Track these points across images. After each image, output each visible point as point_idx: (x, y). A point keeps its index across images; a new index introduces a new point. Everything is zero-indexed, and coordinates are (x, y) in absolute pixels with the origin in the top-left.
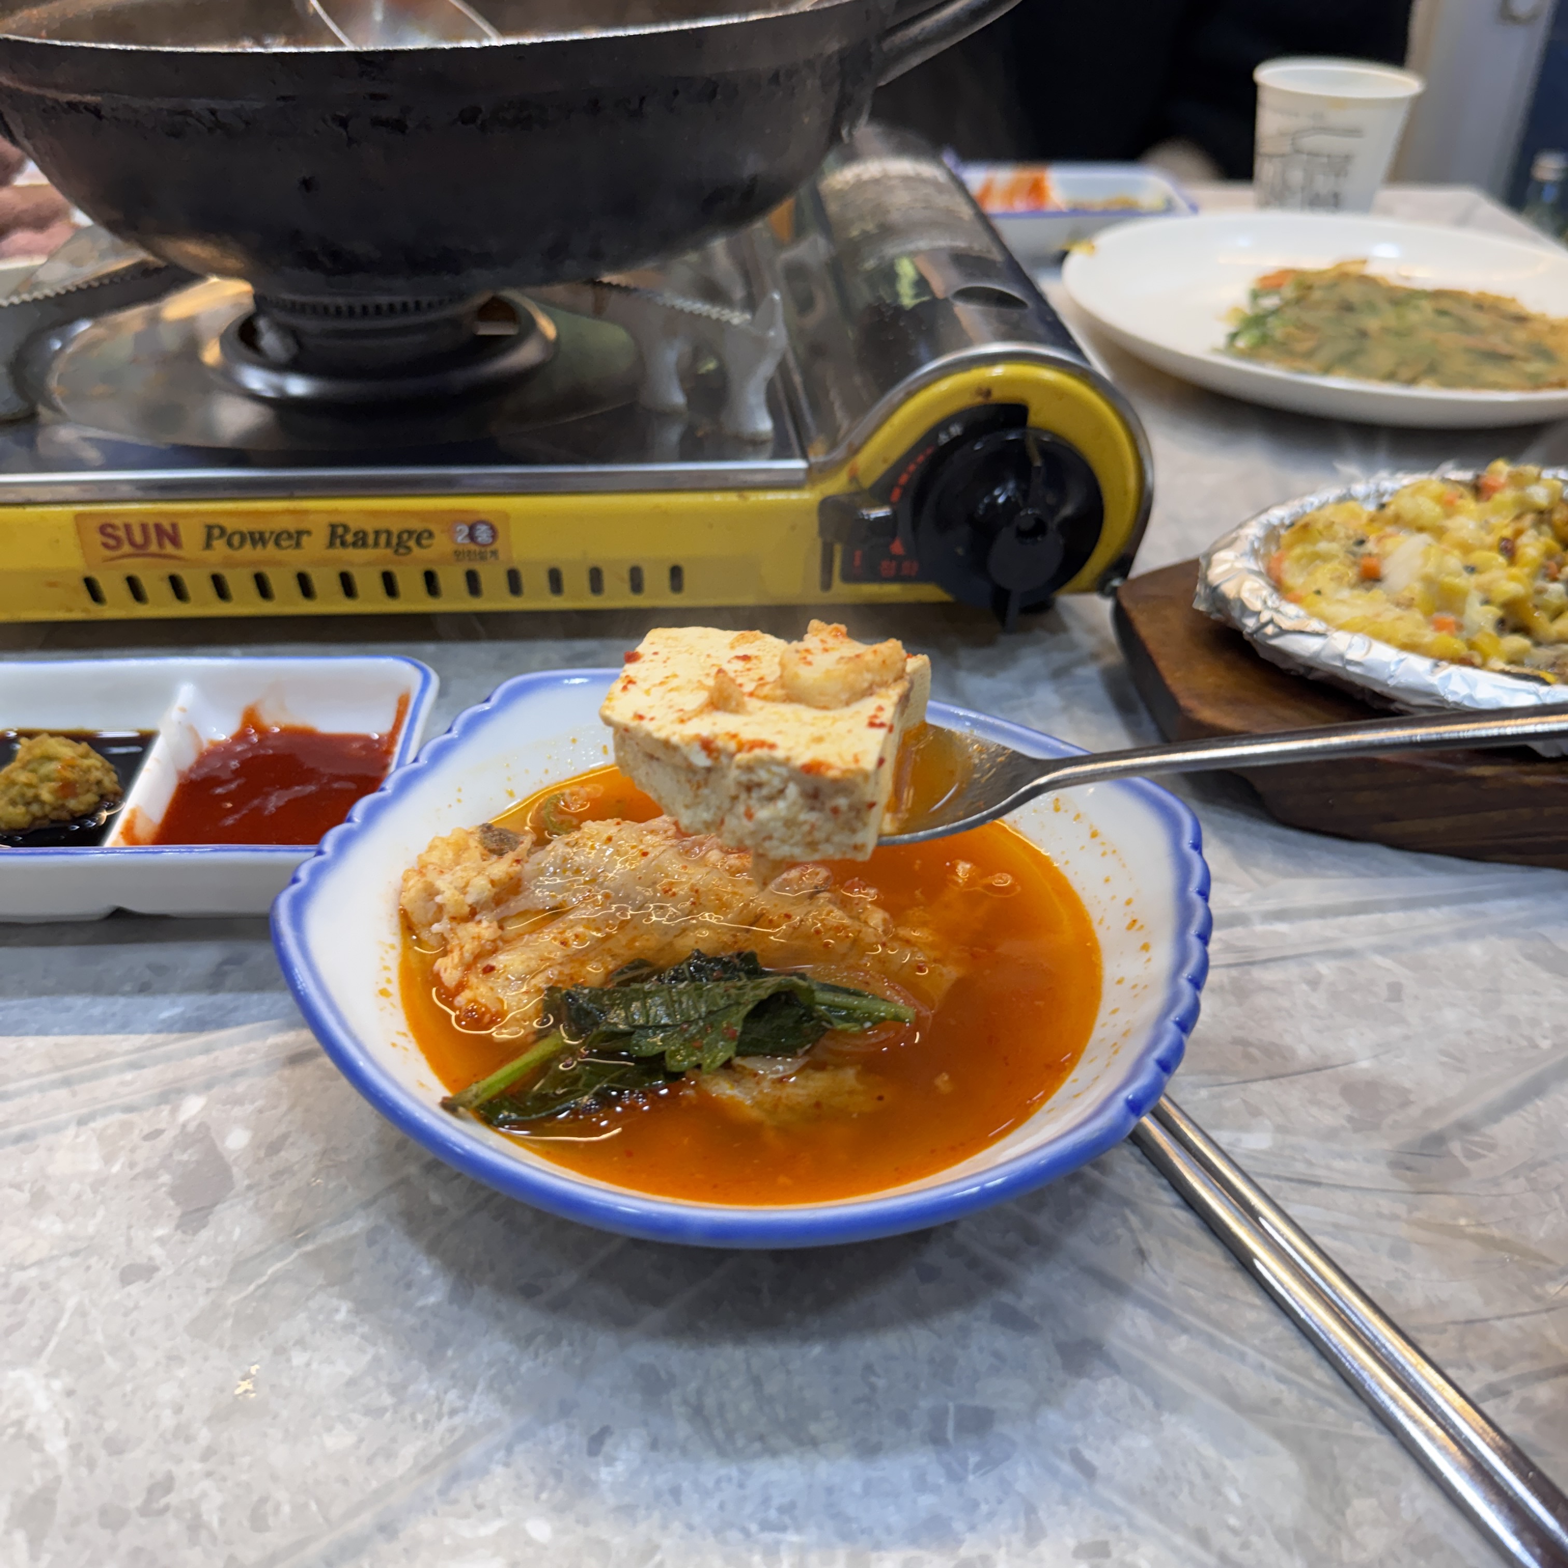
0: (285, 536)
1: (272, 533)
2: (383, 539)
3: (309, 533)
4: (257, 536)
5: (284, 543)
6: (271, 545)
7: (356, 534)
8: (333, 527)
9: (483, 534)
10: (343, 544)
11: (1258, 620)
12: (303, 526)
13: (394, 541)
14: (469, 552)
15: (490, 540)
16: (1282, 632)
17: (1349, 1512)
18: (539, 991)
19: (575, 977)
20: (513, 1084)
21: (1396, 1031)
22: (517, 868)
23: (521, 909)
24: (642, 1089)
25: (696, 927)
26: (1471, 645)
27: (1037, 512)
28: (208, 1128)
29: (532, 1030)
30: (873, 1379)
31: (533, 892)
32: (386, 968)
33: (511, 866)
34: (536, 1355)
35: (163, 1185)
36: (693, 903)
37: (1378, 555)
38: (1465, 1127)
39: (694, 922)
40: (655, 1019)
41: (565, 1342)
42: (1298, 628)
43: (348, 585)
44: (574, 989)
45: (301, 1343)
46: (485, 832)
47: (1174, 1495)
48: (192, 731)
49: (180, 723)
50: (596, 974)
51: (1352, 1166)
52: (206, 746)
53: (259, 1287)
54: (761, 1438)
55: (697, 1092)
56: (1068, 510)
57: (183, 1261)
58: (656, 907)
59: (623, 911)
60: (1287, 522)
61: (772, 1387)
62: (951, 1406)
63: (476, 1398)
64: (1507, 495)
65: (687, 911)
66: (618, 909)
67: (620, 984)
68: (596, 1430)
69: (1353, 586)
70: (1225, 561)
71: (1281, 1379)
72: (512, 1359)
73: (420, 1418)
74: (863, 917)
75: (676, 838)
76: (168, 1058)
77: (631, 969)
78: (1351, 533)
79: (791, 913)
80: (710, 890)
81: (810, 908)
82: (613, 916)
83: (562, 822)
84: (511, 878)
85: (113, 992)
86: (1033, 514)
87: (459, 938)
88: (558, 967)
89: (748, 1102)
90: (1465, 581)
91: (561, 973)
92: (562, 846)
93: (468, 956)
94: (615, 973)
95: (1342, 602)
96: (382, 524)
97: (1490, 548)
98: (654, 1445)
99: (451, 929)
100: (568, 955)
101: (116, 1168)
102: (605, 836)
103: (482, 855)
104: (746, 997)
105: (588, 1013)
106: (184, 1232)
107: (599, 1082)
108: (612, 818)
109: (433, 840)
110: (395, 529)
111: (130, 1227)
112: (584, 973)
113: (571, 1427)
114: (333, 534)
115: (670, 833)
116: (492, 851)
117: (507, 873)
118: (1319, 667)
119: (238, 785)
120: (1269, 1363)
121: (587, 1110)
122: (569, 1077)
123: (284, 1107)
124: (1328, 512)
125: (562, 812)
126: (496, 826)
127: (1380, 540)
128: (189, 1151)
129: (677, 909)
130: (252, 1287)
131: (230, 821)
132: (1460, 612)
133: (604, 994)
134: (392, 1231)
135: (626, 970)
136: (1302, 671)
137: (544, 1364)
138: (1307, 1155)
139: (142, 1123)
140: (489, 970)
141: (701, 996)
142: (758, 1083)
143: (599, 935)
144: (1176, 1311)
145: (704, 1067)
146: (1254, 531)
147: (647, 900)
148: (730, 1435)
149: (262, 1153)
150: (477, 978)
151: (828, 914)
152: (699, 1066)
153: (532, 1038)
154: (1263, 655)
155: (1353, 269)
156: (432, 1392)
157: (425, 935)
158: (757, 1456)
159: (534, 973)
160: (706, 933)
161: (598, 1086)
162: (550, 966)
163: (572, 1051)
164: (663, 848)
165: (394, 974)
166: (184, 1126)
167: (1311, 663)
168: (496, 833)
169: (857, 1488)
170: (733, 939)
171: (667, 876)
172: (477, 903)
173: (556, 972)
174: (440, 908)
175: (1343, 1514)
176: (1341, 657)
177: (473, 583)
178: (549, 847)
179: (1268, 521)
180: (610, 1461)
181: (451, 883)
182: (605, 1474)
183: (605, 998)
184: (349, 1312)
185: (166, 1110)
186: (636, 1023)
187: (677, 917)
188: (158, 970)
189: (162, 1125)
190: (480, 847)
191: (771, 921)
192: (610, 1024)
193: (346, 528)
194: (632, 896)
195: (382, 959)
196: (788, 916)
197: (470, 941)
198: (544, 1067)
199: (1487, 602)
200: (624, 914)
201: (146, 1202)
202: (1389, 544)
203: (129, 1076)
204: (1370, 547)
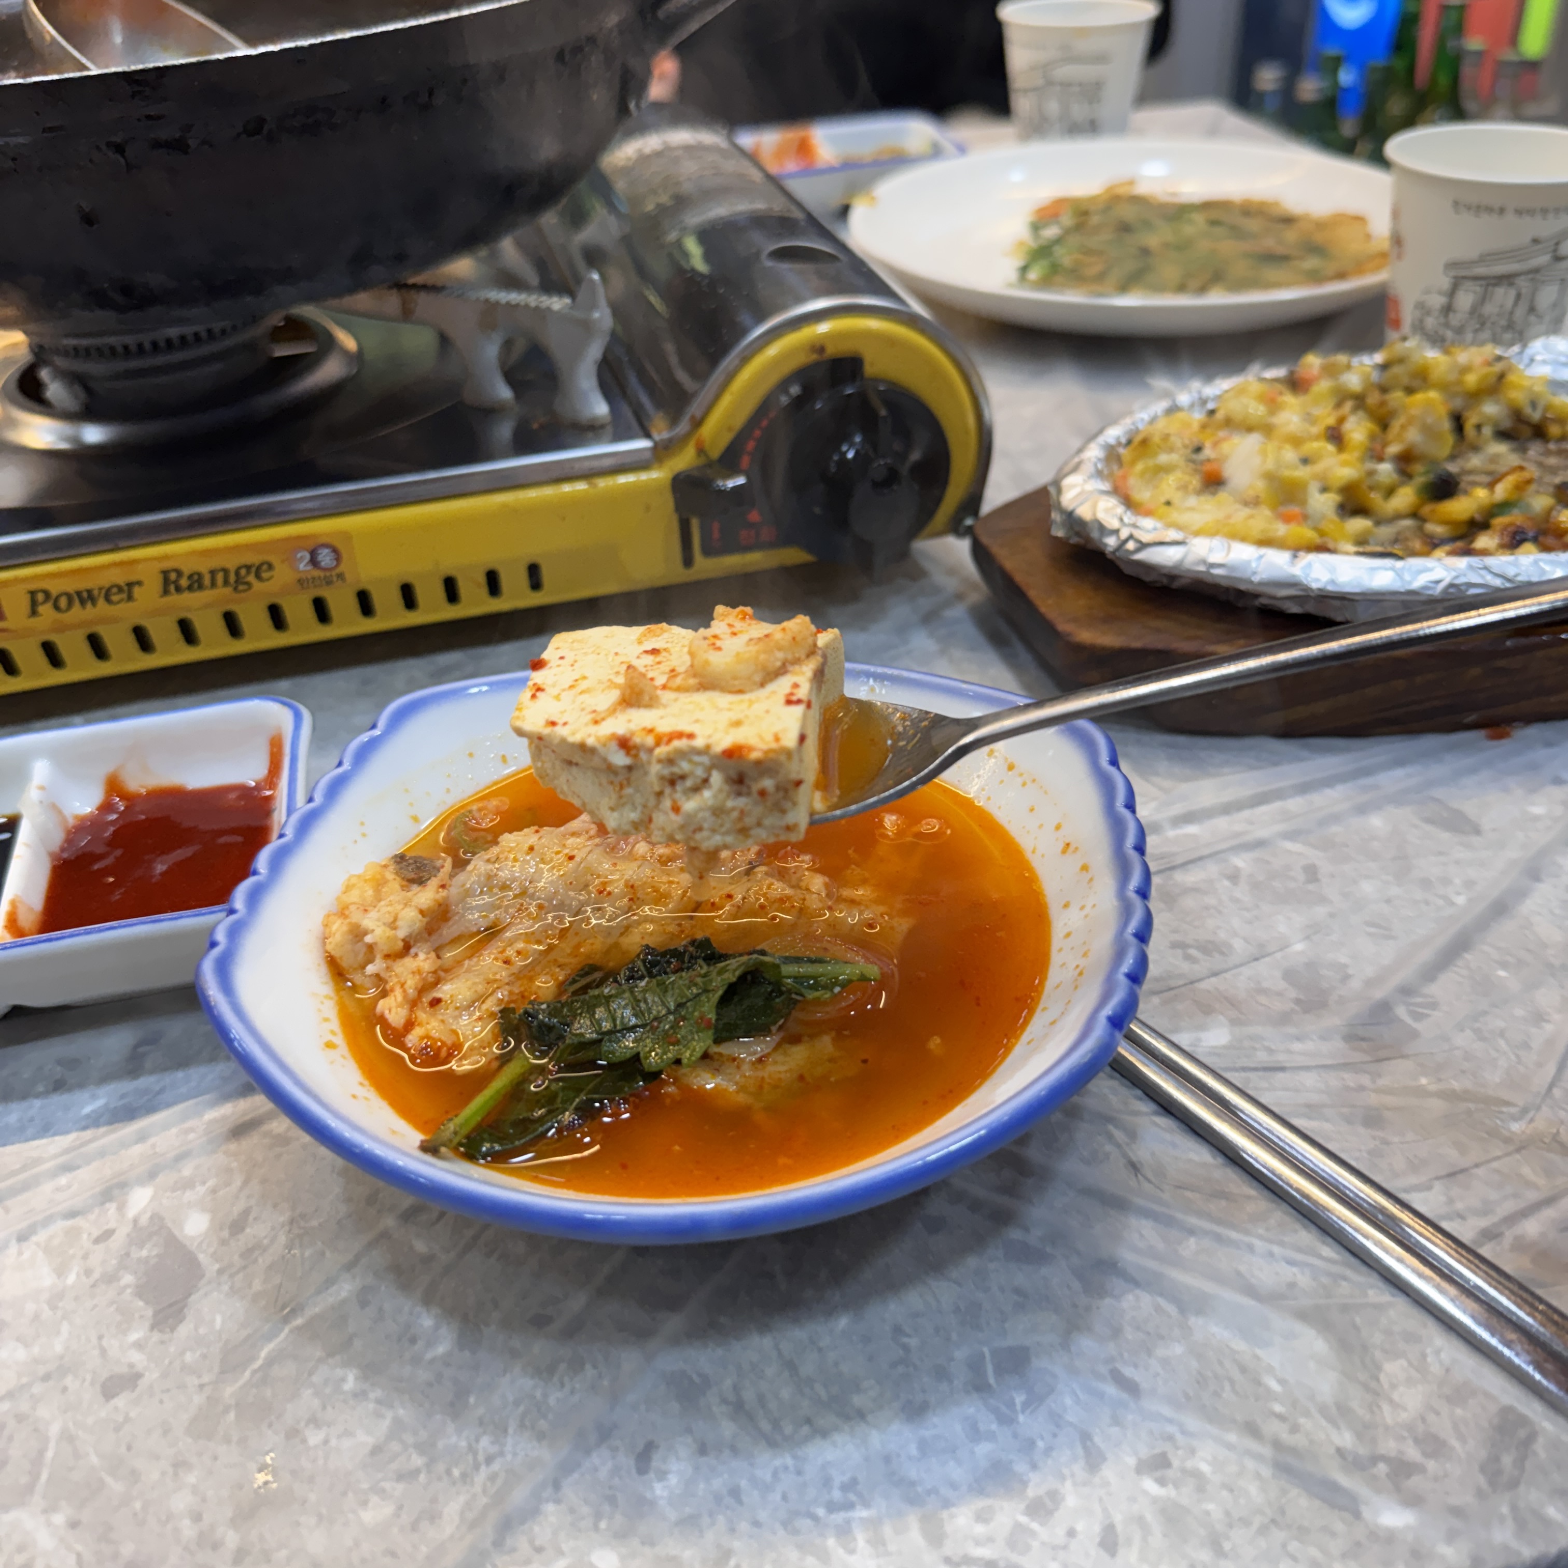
0: (115, 590)
1: (100, 589)
2: (220, 577)
3: (139, 583)
4: (85, 595)
5: (115, 598)
6: (101, 602)
7: (190, 577)
8: (165, 573)
9: (325, 557)
10: (179, 589)
11: (1118, 537)
12: (133, 578)
13: (232, 578)
14: (314, 578)
15: (335, 563)
16: (1143, 546)
17: (1382, 1377)
18: (492, 1015)
19: (526, 994)
20: (489, 1114)
21: (1320, 911)
22: (443, 893)
23: (456, 935)
24: (623, 1095)
25: (638, 923)
26: (1322, 533)
27: (889, 461)
28: (161, 1219)
29: (494, 1056)
30: (905, 1340)
31: (463, 916)
32: (326, 1020)
33: (438, 892)
34: (562, 1385)
35: (127, 1286)
36: (631, 899)
37: (1215, 460)
38: (1406, 991)
39: (636, 918)
40: (622, 1022)
41: (588, 1366)
42: (1157, 540)
43: (187, 632)
44: (530, 1006)
45: (314, 1421)
46: (398, 863)
47: (1217, 1394)
48: (55, 808)
49: (41, 802)
50: (548, 988)
51: (1309, 1046)
52: (71, 822)
53: (255, 1372)
54: (808, 1421)
55: (678, 1088)
56: (915, 456)
57: (167, 1362)
58: (594, 910)
59: (561, 919)
60: (1123, 440)
61: (807, 1368)
62: (986, 1350)
63: (510, 1441)
64: (1323, 386)
65: (626, 909)
66: (554, 918)
67: (575, 993)
68: (640, 1447)
69: (1199, 492)
70: (1073, 486)
71: (1291, 1263)
72: (538, 1394)
73: (456, 1472)
74: (803, 884)
75: (599, 836)
76: (102, 1154)
77: (582, 976)
78: (1187, 442)
79: (732, 892)
80: (645, 883)
81: (749, 885)
82: (551, 925)
83: (476, 840)
84: (440, 905)
85: (24, 1096)
86: (886, 464)
87: (396, 975)
88: (507, 987)
89: (733, 1088)
90: (1302, 473)
91: (511, 993)
92: (481, 863)
93: (411, 992)
94: (567, 983)
95: (1192, 509)
96: (215, 563)
97: (1317, 438)
98: (703, 1450)
99: (388, 968)
100: (514, 974)
101: (71, 1279)
102: (526, 847)
103: (402, 886)
104: (714, 984)
105: (550, 1028)
106: (160, 1331)
107: (577, 1096)
108: (528, 826)
109: (349, 880)
110: (232, 565)
111: (100, 1338)
112: (534, 989)
113: (614, 1450)
114: (166, 581)
115: (592, 833)
116: (412, 881)
117: (435, 900)
118: (1182, 574)
119: (116, 858)
120: (1276, 1249)
121: (571, 1127)
122: (544, 1096)
123: (238, 1182)
124: (1161, 425)
125: (474, 830)
126: (409, 855)
127: (1216, 444)
128: (148, 1246)
129: (616, 908)
130: (247, 1374)
131: (116, 896)
132: (1303, 502)
133: (563, 1006)
134: (383, 1288)
135: (577, 978)
136: (1165, 581)
137: (572, 1392)
138: (1266, 1044)
139: (88, 1226)
140: (436, 1002)
141: (666, 991)
142: (738, 1067)
143: (541, 948)
144: (1179, 1216)
145: (685, 1061)
146: (1094, 452)
147: (583, 904)
148: (776, 1424)
149: (225, 1234)
150: (425, 1013)
151: (769, 887)
152: (678, 1062)
153: (495, 1064)
154: (1127, 570)
155: (1121, 191)
156: (464, 1444)
157: (358, 978)
158: (807, 1439)
159: (481, 998)
160: (650, 927)
161: (577, 1100)
162: (498, 988)
163: (542, 1070)
164: (589, 848)
165: (335, 1024)
166: (135, 1221)
167: (1176, 572)
168: (411, 861)
169: (913, 1450)
170: (679, 929)
171: (599, 876)
172: (410, 936)
173: (506, 993)
174: (371, 948)
175: (1377, 1380)
176: (1204, 562)
177: (321, 611)
178: (470, 867)
179: (1106, 442)
180: (662, 1475)
181: (378, 920)
182: (659, 1490)
183: (565, 1010)
184: (356, 1379)
185: (112, 1207)
186: (604, 1029)
187: (617, 916)
188: (72, 1064)
189: (112, 1225)
190: (398, 879)
191: (713, 904)
192: (576, 1035)
193: (179, 573)
194: (567, 902)
195: (320, 1011)
196: (730, 896)
197: (411, 976)
198: (517, 1091)
199: (1324, 490)
200: (561, 922)
201: (112, 1309)
202: (1226, 447)
203: (63, 1180)
204: (1208, 452)
